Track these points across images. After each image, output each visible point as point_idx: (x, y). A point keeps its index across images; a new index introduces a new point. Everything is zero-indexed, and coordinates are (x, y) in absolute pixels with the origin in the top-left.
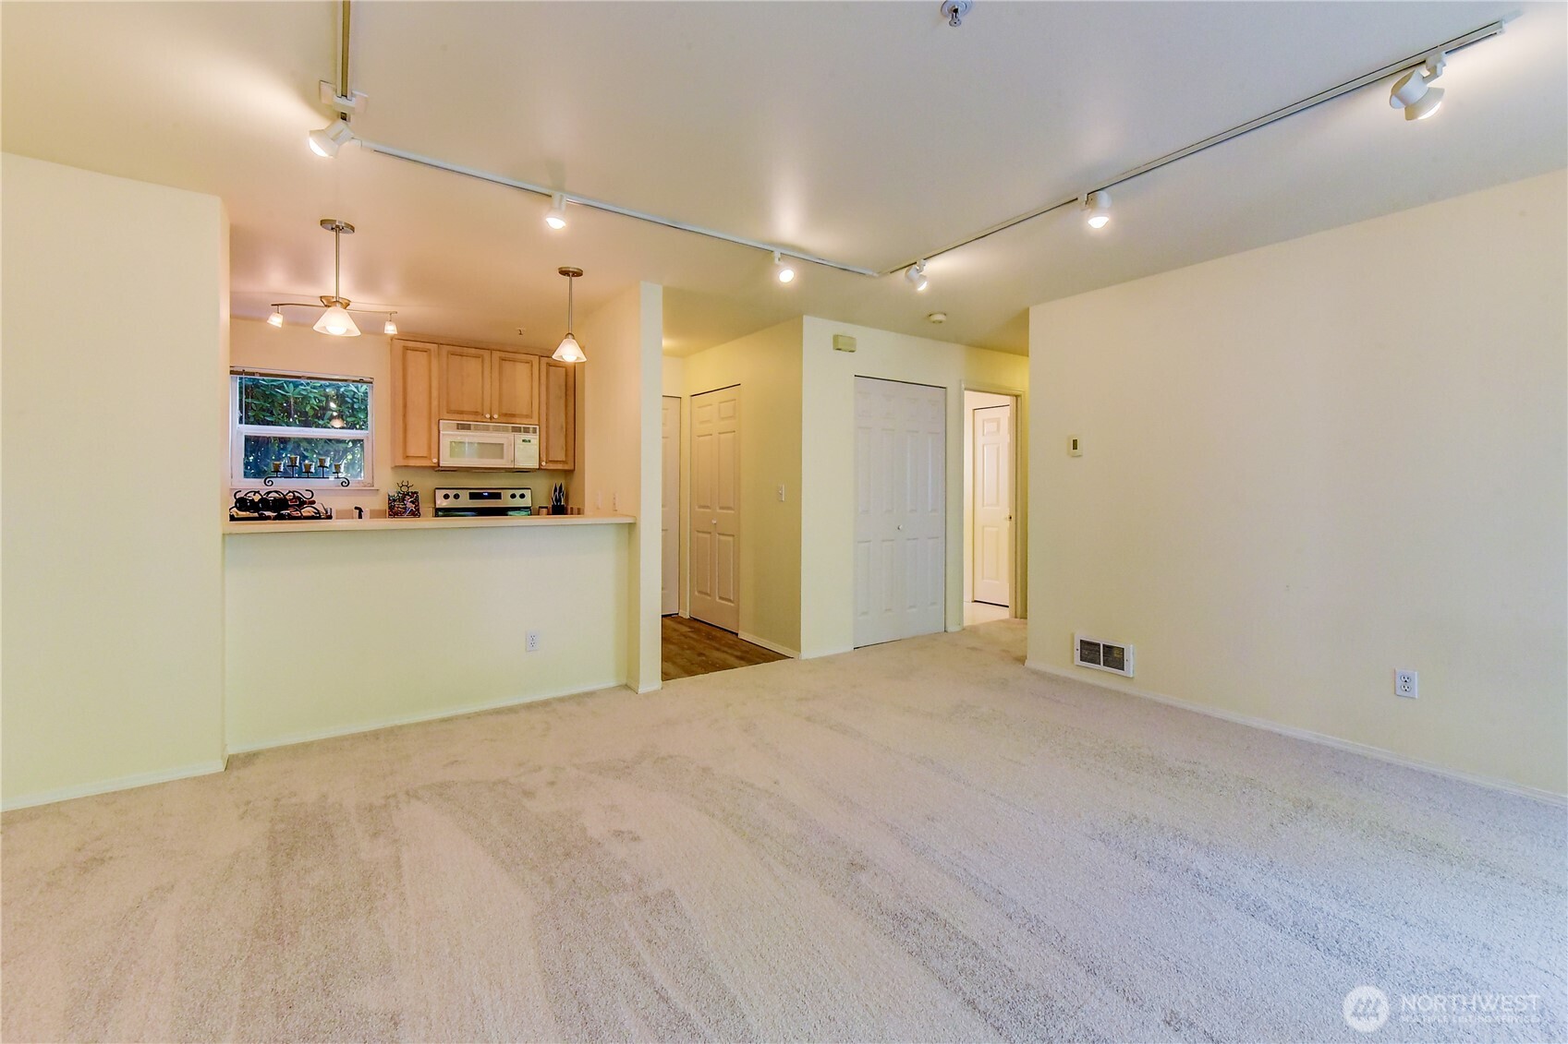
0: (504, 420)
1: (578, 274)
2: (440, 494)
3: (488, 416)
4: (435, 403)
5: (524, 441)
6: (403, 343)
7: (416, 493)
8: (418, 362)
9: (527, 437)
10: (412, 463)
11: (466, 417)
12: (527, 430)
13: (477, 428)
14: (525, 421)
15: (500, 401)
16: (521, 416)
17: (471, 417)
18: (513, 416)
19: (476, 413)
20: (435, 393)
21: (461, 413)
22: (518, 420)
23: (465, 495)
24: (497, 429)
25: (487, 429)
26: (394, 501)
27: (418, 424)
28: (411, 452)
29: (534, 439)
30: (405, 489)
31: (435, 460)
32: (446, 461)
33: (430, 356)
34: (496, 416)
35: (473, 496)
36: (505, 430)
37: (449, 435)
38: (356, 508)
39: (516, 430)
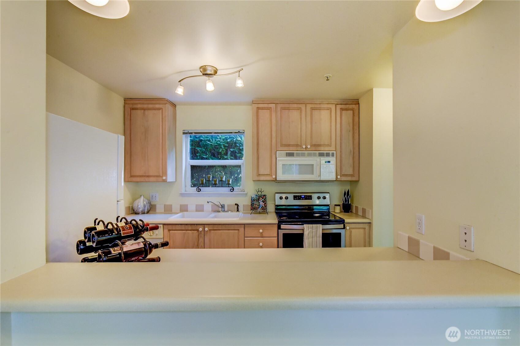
0: (313, 148)
2: (277, 196)
3: (304, 147)
4: (274, 141)
5: (326, 162)
6: (257, 106)
7: (265, 195)
8: (265, 115)
9: (328, 159)
10: (262, 178)
11: (291, 148)
12: (328, 155)
13: (298, 155)
14: (327, 148)
15: (311, 137)
16: (324, 145)
17: (294, 148)
18: (319, 145)
19: (297, 145)
20: (274, 135)
21: (289, 145)
22: (322, 148)
23: (291, 196)
24: (309, 155)
25: (303, 155)
26: (254, 200)
27: (265, 154)
28: (262, 171)
29: (333, 160)
30: (260, 193)
31: (274, 177)
32: (281, 176)
33: (271, 111)
34: (309, 147)
35: (295, 198)
36: (314, 155)
37: (282, 160)
38: (236, 204)
39: (321, 155)
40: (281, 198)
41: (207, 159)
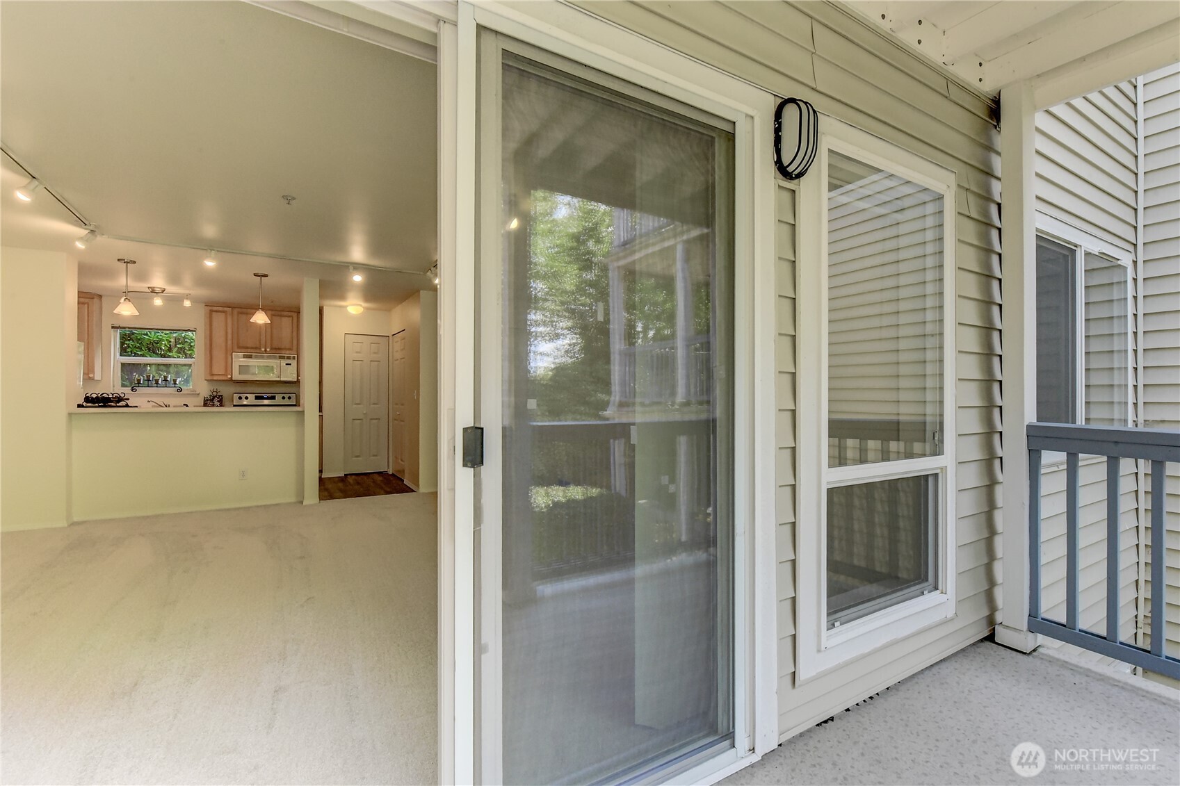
0: (274, 351)
1: (266, 276)
2: (236, 396)
3: (263, 350)
4: (229, 342)
5: (287, 364)
6: (210, 308)
7: (221, 396)
8: (219, 319)
9: (288, 361)
10: (215, 378)
11: (249, 350)
12: (289, 358)
13: (256, 357)
14: (288, 352)
15: (271, 341)
16: (284, 349)
17: (252, 350)
18: (279, 349)
19: (256, 348)
20: (230, 336)
21: (247, 348)
22: (282, 352)
23: (252, 397)
24: (269, 358)
25: (262, 357)
26: (207, 400)
27: (219, 355)
28: (215, 371)
29: (294, 363)
30: (215, 394)
31: (229, 376)
32: (237, 376)
33: (226, 315)
34: (268, 350)
35: (257, 398)
36: (275, 358)
37: (239, 360)
38: (184, 405)
39: (281, 358)
40: (240, 398)
41: (142, 356)
